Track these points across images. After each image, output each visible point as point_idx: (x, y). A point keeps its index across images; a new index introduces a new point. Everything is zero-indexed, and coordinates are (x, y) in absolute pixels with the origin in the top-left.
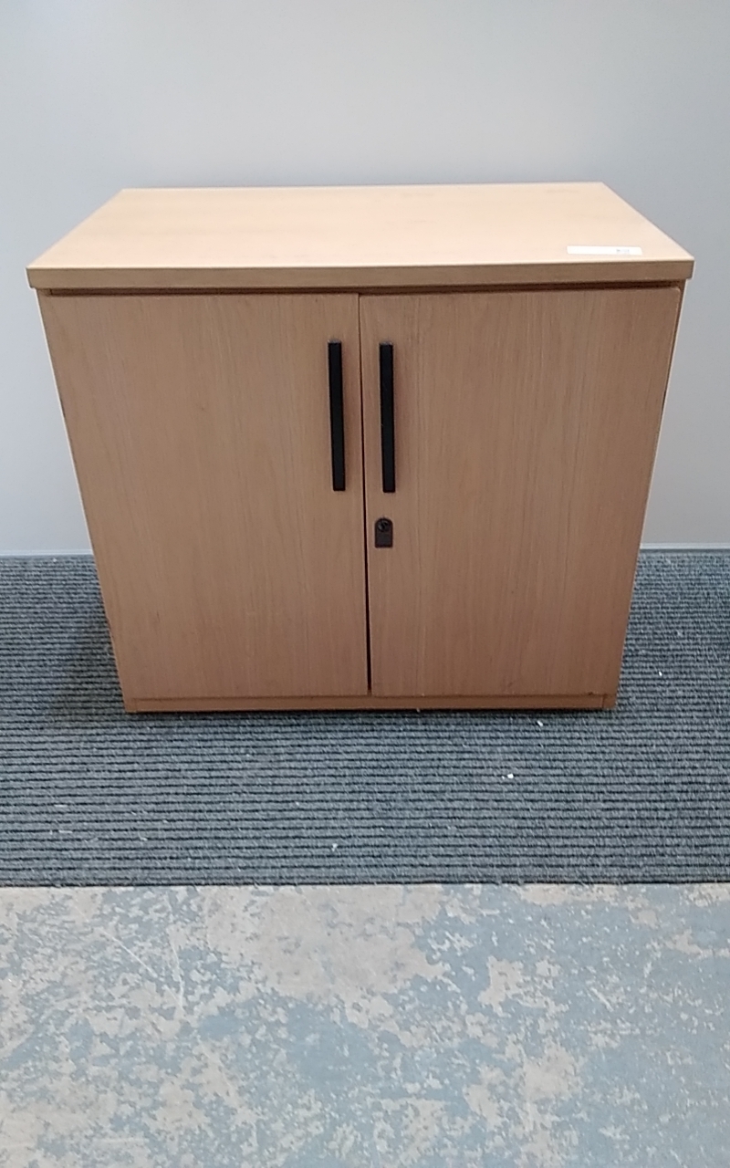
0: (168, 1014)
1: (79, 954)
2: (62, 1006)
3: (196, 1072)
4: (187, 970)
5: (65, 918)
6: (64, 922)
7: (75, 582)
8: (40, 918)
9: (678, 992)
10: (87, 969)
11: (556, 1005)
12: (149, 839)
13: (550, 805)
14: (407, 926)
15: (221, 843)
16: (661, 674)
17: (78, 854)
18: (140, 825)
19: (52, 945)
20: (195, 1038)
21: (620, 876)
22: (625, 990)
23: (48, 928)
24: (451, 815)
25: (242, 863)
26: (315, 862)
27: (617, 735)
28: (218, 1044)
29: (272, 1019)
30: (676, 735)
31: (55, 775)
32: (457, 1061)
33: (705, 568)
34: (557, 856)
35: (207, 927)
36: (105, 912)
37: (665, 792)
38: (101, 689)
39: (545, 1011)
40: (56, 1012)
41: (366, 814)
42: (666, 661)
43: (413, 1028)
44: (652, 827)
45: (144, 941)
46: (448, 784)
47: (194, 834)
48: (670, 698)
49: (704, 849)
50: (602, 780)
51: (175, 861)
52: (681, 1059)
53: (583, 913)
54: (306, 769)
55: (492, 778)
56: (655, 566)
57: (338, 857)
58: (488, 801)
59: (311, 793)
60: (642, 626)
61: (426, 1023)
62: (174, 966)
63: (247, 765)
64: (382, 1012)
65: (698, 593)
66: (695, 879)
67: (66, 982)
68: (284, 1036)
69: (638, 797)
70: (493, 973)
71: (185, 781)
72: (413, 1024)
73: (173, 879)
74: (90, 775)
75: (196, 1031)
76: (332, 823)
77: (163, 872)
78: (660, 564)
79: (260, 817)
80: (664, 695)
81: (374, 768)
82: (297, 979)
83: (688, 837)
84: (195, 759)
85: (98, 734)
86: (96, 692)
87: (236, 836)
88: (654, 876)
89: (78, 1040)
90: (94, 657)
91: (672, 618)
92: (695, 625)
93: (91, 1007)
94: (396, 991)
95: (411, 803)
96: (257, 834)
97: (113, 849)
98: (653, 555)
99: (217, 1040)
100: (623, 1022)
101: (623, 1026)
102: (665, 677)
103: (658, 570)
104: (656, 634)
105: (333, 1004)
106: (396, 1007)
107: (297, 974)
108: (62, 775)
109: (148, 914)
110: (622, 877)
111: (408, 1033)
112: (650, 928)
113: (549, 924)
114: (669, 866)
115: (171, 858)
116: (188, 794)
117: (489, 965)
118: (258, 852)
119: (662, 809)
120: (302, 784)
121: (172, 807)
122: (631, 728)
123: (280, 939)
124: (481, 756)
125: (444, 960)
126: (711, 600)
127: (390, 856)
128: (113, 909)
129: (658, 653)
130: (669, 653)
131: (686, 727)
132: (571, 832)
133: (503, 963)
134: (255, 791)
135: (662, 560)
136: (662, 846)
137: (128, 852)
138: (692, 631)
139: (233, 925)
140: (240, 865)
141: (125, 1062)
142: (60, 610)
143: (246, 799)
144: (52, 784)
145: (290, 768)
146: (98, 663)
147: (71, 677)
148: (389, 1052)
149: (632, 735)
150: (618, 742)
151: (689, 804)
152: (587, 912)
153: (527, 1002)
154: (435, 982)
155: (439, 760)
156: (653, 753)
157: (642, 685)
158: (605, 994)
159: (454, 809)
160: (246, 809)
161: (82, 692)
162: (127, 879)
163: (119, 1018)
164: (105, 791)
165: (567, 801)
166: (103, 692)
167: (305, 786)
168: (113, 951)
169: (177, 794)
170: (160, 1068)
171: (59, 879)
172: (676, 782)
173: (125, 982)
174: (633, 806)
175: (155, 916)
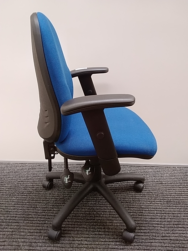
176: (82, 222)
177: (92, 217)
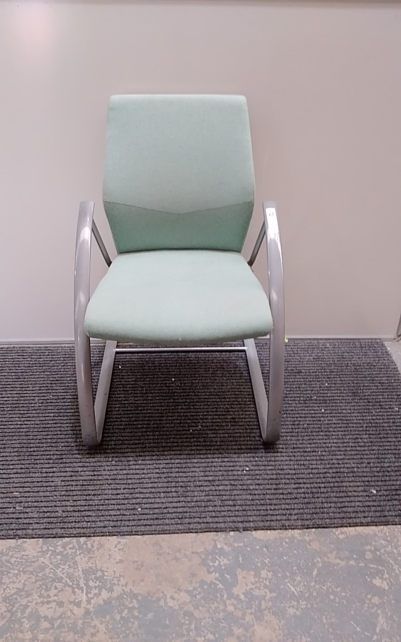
0: (78, 605)
1: (31, 573)
2: (24, 602)
3: (93, 635)
4: (87, 581)
5: (23, 553)
6: (23, 555)
7: (18, 360)
8: (11, 553)
9: (329, 584)
10: (36, 581)
11: (270, 593)
12: (63, 511)
13: (268, 487)
14: (197, 553)
15: (101, 513)
16: (323, 410)
17: (27, 521)
18: (58, 504)
19: (18, 568)
20: (92, 617)
21: (301, 525)
22: (304, 585)
23: (15, 559)
24: (218, 494)
25: (112, 524)
26: (149, 522)
27: (300, 446)
28: (103, 620)
29: (131, 606)
30: (330, 445)
31: (12, 476)
32: (222, 625)
33: (346, 348)
34: (271, 515)
35: (96, 557)
36: (44, 550)
37: (324, 478)
38: (35, 424)
39: (265, 596)
40: (21, 605)
41: (175, 494)
42: (326, 403)
43: (200, 608)
44: (318, 498)
45: (65, 565)
46: (217, 476)
47: (86, 508)
48: (328, 424)
49: (343, 509)
50: (293, 472)
51: (77, 524)
52: (330, 619)
53: (284, 543)
54: (143, 469)
55: (239, 472)
56: (321, 348)
57: (161, 519)
58: (236, 485)
59: (147, 483)
60: (314, 383)
61: (207, 605)
62: (80, 578)
63: (113, 468)
64: (185, 600)
65: (342, 363)
66: (338, 526)
67: (26, 589)
68: (136, 614)
69: (311, 481)
70: (240, 577)
71: (81, 478)
72: (201, 606)
73: (77, 533)
74: (31, 475)
75: (93, 613)
76: (158, 500)
77: (72, 530)
78: (324, 346)
79: (121, 498)
80: (324, 422)
81: (179, 468)
82: (142, 584)
83: (335, 503)
84: (86, 464)
85: (34, 451)
86: (32, 426)
87: (108, 508)
88: (318, 525)
89: (33, 621)
90: (30, 405)
91: (329, 378)
92: (341, 382)
93: (39, 602)
94: (191, 589)
95: (198, 488)
96: (119, 507)
97: (45, 518)
98: (320, 341)
99: (104, 618)
100: (302, 601)
101: (303, 603)
102: (326, 412)
103: (322, 350)
104: (321, 387)
105: (161, 597)
106: (192, 597)
107: (142, 581)
108: (16, 475)
109: (66, 550)
110: (303, 525)
111: (198, 611)
112: (316, 550)
113: (268, 550)
114: (326, 519)
115: (75, 522)
116: (83, 485)
117: (238, 573)
118: (120, 518)
119: (322, 487)
120: (142, 478)
121: (75, 493)
122: (308, 442)
123: (134, 562)
124: (233, 460)
125: (215, 571)
126: (349, 368)
127: (187, 518)
128: (48, 547)
129: (322, 398)
130: (327, 398)
131: (335, 441)
132: (278, 502)
133: (245, 572)
134: (117, 483)
135: (325, 344)
136: (323, 508)
137: (53, 519)
138: (339, 385)
139: (109, 555)
140: (111, 525)
141: (57, 631)
142: (11, 377)
143: (113, 488)
144: (11, 481)
145: (135, 469)
146: (33, 408)
147: (19, 417)
148: (188, 621)
149: (309, 446)
150: (301, 450)
151: (336, 484)
152: (286, 543)
153: (256, 593)
154: (212, 583)
155: (212, 462)
156: (319, 456)
157: (314, 417)
158: (294, 587)
159: (220, 490)
160: (113, 493)
161: (25, 426)
162: (52, 534)
163: (53, 607)
164: (39, 484)
165: (276, 484)
166: (36, 426)
167: (143, 479)
168: (49, 571)
169: (77, 485)
170: (75, 634)
171: (17, 535)
172: (330, 472)
173: (56, 588)
174: (309, 486)
175: (70, 551)
176: (169, 435)
177: (185, 427)
